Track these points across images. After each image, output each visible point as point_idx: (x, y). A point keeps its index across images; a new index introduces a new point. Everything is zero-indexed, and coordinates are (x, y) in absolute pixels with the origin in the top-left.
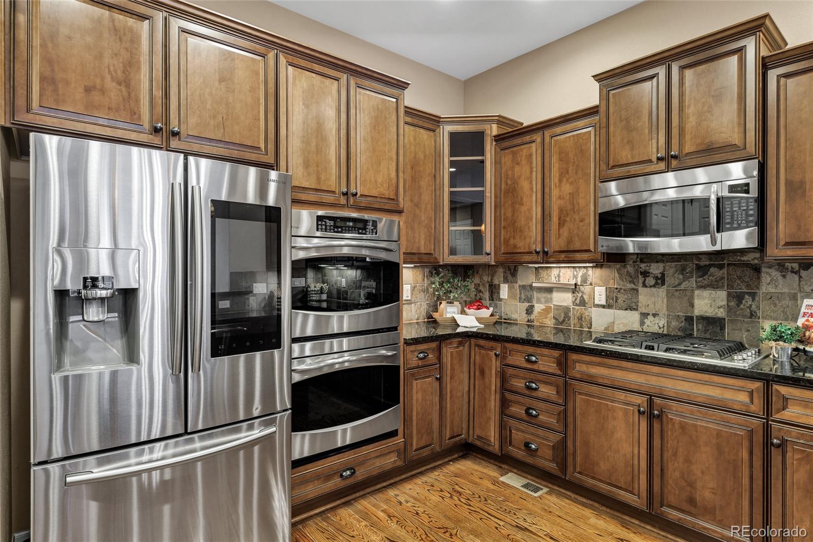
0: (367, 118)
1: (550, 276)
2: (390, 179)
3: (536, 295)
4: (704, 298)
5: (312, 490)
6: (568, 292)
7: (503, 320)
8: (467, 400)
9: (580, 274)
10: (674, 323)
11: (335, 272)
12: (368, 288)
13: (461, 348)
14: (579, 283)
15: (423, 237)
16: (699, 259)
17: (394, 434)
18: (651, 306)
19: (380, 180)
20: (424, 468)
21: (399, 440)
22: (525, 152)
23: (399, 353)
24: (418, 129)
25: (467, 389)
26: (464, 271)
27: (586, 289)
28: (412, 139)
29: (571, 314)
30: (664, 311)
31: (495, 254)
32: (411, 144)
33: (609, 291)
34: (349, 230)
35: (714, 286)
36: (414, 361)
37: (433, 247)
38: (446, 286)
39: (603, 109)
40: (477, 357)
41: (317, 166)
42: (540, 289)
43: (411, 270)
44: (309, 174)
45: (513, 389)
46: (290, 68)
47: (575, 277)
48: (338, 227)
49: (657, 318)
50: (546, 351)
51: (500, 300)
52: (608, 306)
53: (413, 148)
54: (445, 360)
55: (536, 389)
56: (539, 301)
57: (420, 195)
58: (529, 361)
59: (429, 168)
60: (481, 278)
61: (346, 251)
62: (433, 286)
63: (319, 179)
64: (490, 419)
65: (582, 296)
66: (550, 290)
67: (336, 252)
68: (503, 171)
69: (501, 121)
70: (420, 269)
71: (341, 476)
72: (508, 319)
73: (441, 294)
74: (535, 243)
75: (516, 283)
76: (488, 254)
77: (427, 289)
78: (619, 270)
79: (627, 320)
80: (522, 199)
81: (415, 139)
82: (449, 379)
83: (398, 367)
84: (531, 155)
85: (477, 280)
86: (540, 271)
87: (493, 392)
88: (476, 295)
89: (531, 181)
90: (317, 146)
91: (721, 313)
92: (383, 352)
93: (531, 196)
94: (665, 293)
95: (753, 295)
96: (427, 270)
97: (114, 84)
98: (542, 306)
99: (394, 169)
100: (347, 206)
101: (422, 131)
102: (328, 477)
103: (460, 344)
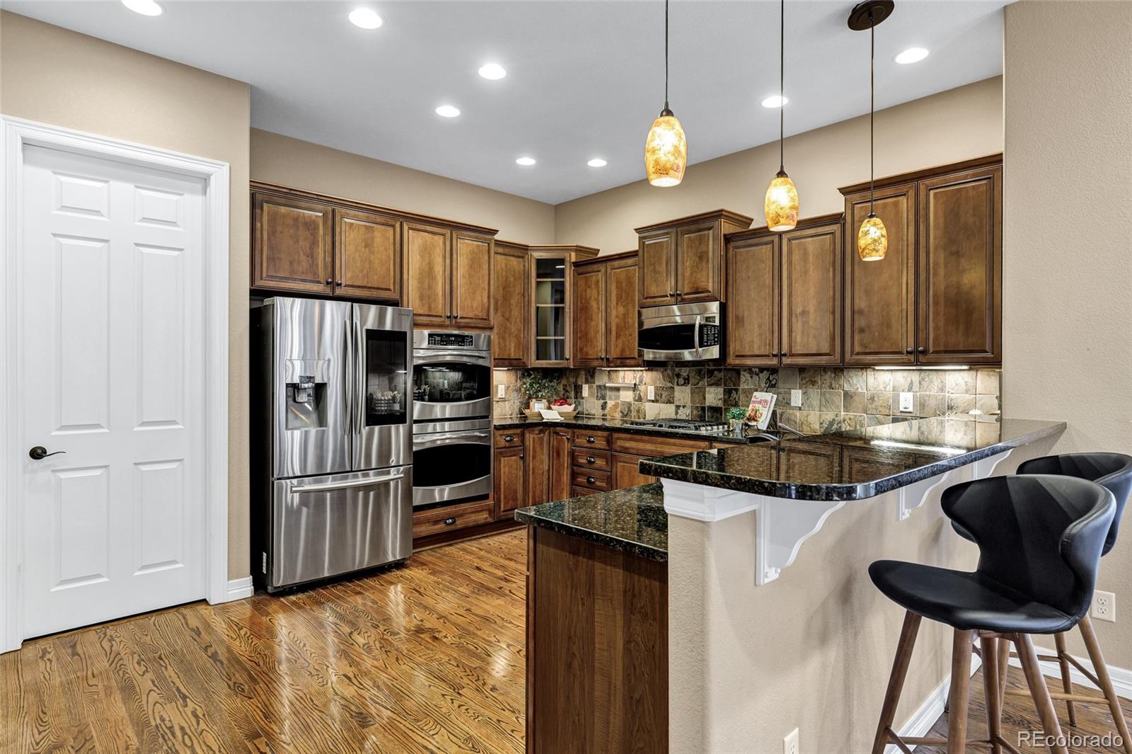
0: (465, 260)
1: (618, 377)
2: (483, 304)
3: (608, 393)
4: (711, 393)
5: (425, 530)
6: (629, 390)
7: (585, 416)
8: (547, 477)
9: (638, 376)
10: (695, 412)
11: (438, 374)
12: (468, 389)
13: (542, 435)
14: (637, 383)
15: (513, 345)
16: (708, 365)
17: (486, 497)
18: (682, 400)
19: (475, 305)
20: (511, 529)
21: (490, 502)
22: (594, 279)
23: (490, 435)
24: (508, 258)
25: (547, 468)
26: (549, 374)
27: (642, 388)
28: (503, 266)
29: (632, 408)
30: (689, 404)
31: (574, 359)
32: (502, 270)
33: (656, 388)
34: (452, 343)
35: (717, 384)
36: (502, 443)
37: (521, 353)
38: (536, 386)
39: (640, 254)
40: (555, 442)
41: (429, 299)
42: (612, 389)
43: (505, 372)
44: (423, 305)
45: (580, 464)
46: (410, 231)
47: (635, 378)
48: (443, 341)
49: (685, 409)
50: (600, 433)
51: (583, 398)
52: (655, 401)
53: (504, 273)
54: (527, 443)
55: (594, 462)
56: (610, 399)
57: (511, 311)
58: (589, 441)
59: (519, 289)
60: (568, 379)
61: (448, 358)
62: (524, 386)
63: (430, 308)
64: (563, 489)
65: (639, 394)
66: (618, 389)
67: (441, 359)
68: (579, 292)
69: (579, 250)
70: (513, 372)
71: (446, 523)
72: (588, 414)
73: (531, 393)
74: (601, 351)
75: (594, 383)
76: (567, 360)
77: (520, 389)
78: (662, 373)
79: (667, 411)
80: (592, 315)
81: (506, 266)
82: (531, 459)
83: (490, 446)
84: (598, 282)
85: (564, 382)
86: (611, 373)
87: (566, 469)
88: (564, 395)
89: (599, 302)
90: (429, 284)
91: (720, 404)
92: (478, 434)
93: (598, 313)
94: (690, 390)
95: (737, 390)
96: (519, 373)
97: (305, 257)
98: (613, 403)
99: (486, 296)
100: (451, 326)
101: (512, 258)
102: (436, 522)
103: (541, 431)
